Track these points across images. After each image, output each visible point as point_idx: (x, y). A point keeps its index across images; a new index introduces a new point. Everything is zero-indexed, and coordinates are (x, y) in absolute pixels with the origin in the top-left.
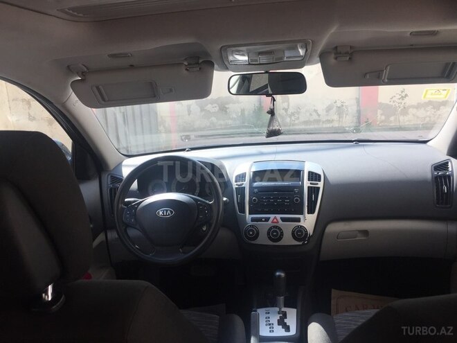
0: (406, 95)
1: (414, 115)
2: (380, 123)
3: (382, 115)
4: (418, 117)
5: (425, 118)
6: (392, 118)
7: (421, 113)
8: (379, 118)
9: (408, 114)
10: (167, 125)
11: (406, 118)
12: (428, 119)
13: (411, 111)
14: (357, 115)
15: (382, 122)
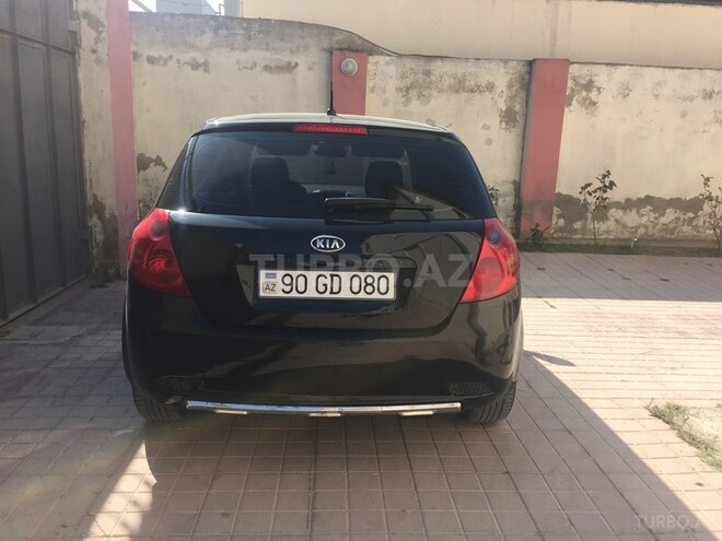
0: (612, 184)
1: (617, 221)
2: (555, 232)
3: (559, 216)
4: (624, 226)
5: (637, 228)
6: (578, 225)
7: (631, 218)
8: (554, 222)
9: (608, 219)
10: (108, 216)
11: (602, 227)
12: (641, 231)
13: (614, 213)
14: (513, 213)
15: (560, 230)
